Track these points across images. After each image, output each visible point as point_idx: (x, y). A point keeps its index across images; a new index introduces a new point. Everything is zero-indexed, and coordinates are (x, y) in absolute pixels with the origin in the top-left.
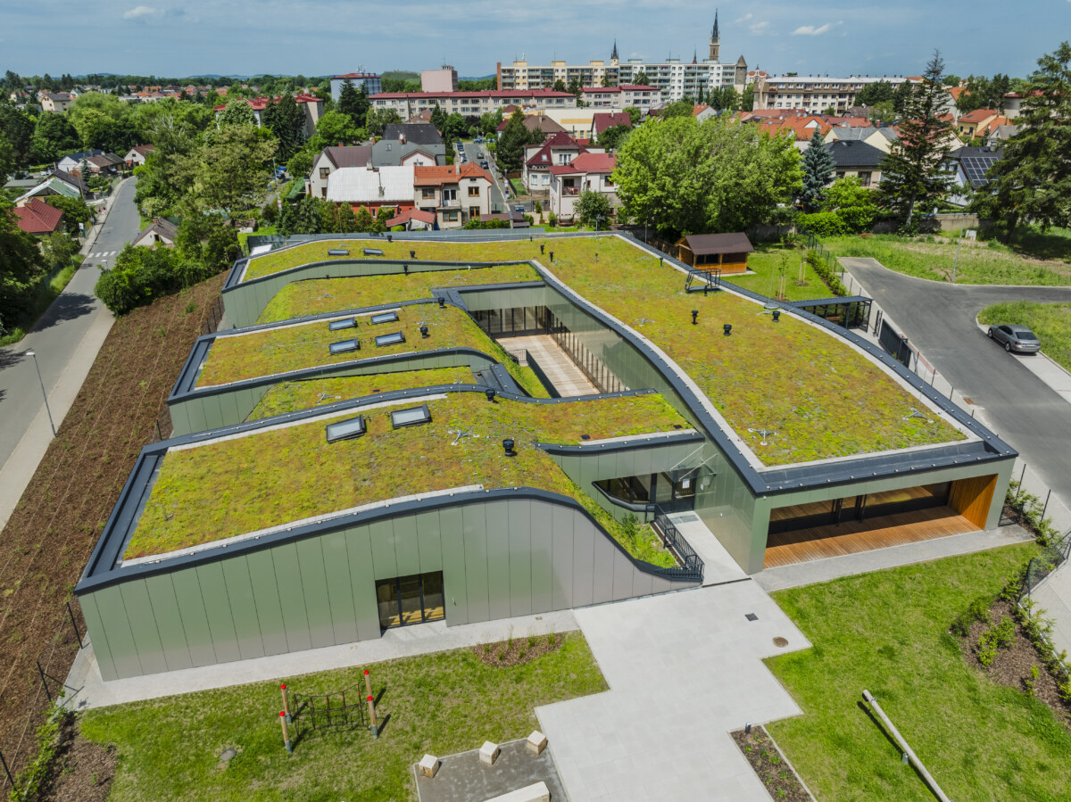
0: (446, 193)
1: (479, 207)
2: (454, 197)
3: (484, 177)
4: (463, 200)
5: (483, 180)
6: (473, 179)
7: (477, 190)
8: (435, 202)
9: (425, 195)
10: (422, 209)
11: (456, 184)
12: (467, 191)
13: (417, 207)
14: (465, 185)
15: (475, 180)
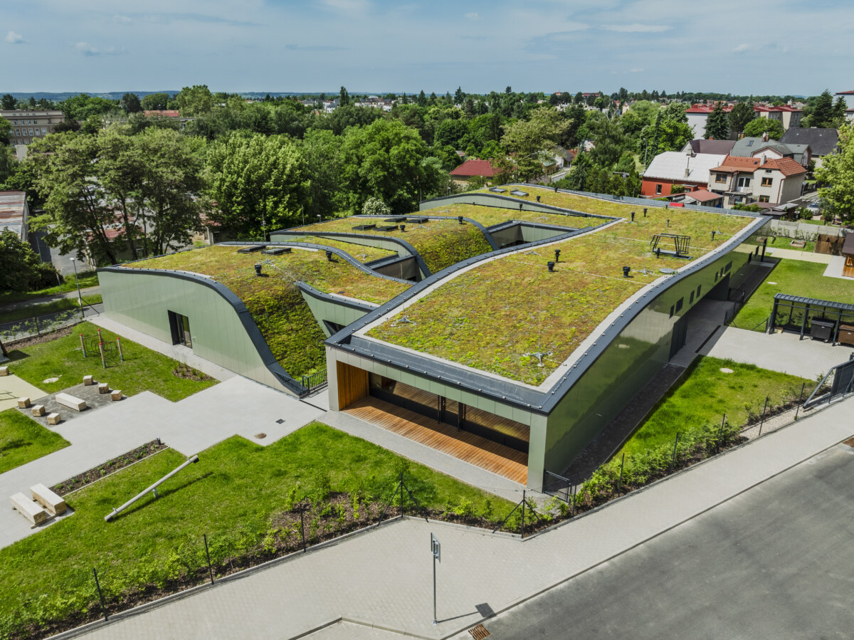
0: (742, 180)
1: (769, 197)
2: (747, 185)
3: (779, 170)
4: (755, 188)
5: (778, 172)
6: (769, 171)
7: (770, 181)
8: (725, 186)
9: (718, 179)
10: (713, 191)
11: (752, 174)
12: (761, 181)
13: (709, 189)
14: (759, 175)
15: (770, 171)
